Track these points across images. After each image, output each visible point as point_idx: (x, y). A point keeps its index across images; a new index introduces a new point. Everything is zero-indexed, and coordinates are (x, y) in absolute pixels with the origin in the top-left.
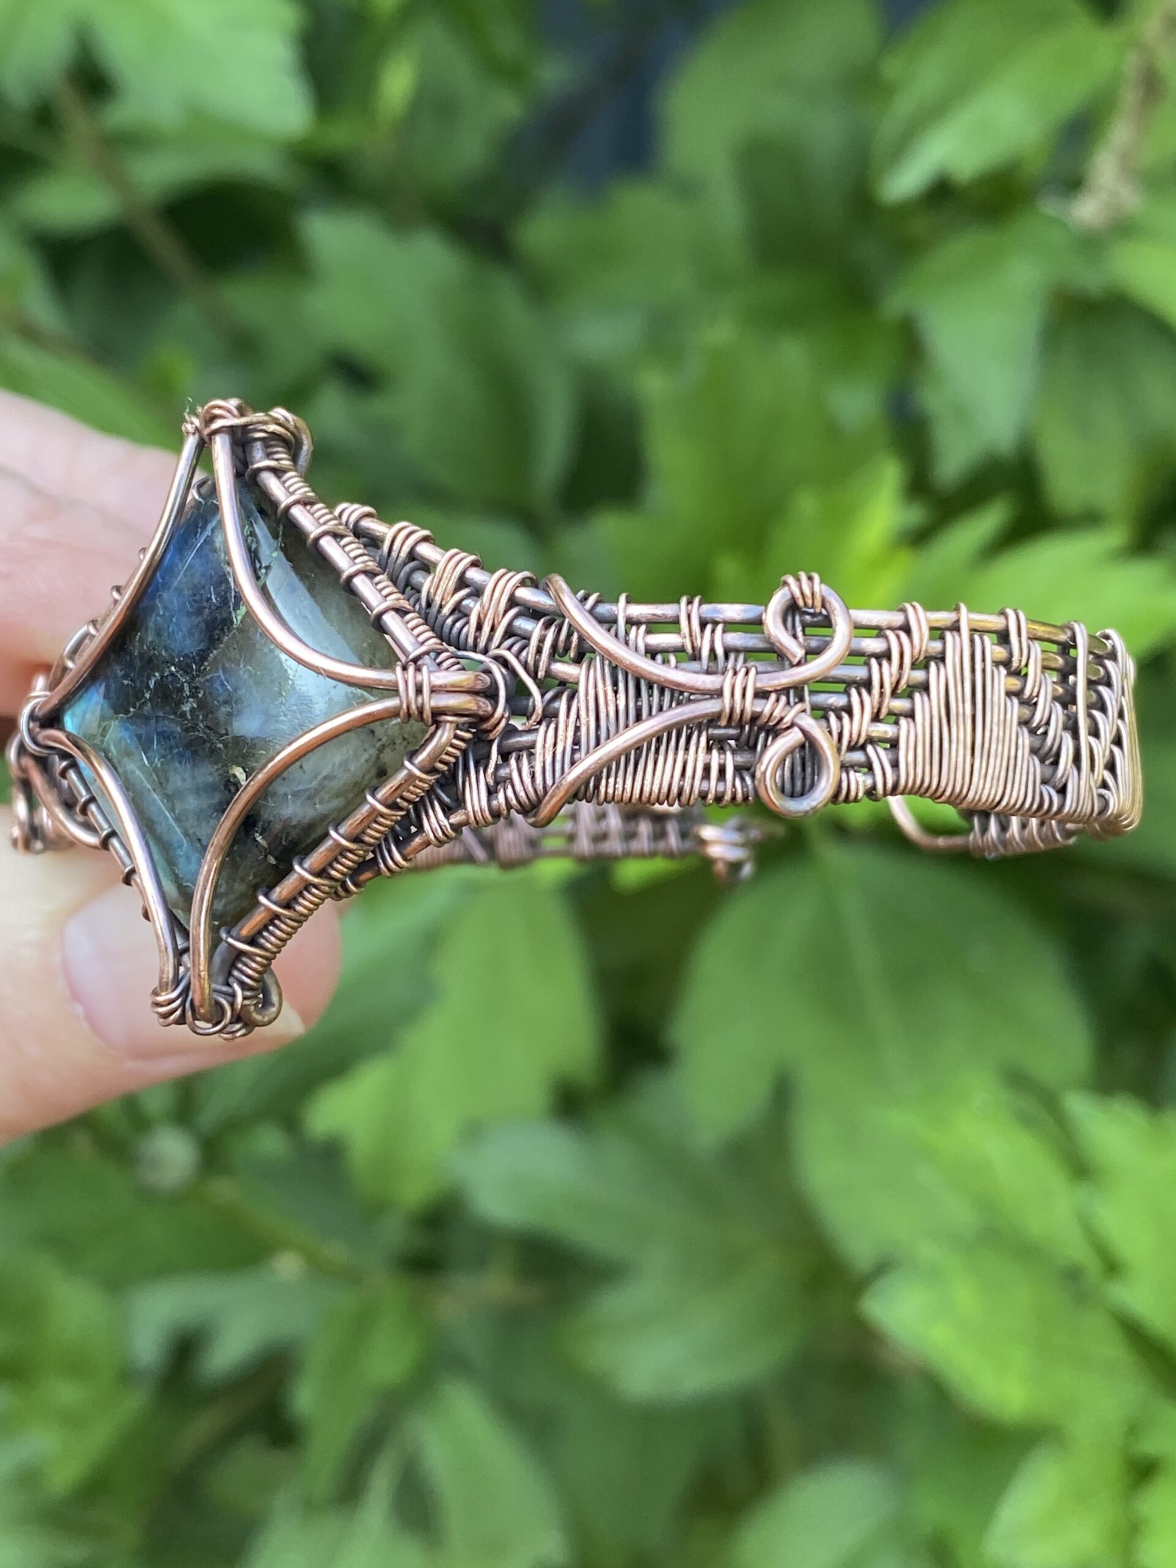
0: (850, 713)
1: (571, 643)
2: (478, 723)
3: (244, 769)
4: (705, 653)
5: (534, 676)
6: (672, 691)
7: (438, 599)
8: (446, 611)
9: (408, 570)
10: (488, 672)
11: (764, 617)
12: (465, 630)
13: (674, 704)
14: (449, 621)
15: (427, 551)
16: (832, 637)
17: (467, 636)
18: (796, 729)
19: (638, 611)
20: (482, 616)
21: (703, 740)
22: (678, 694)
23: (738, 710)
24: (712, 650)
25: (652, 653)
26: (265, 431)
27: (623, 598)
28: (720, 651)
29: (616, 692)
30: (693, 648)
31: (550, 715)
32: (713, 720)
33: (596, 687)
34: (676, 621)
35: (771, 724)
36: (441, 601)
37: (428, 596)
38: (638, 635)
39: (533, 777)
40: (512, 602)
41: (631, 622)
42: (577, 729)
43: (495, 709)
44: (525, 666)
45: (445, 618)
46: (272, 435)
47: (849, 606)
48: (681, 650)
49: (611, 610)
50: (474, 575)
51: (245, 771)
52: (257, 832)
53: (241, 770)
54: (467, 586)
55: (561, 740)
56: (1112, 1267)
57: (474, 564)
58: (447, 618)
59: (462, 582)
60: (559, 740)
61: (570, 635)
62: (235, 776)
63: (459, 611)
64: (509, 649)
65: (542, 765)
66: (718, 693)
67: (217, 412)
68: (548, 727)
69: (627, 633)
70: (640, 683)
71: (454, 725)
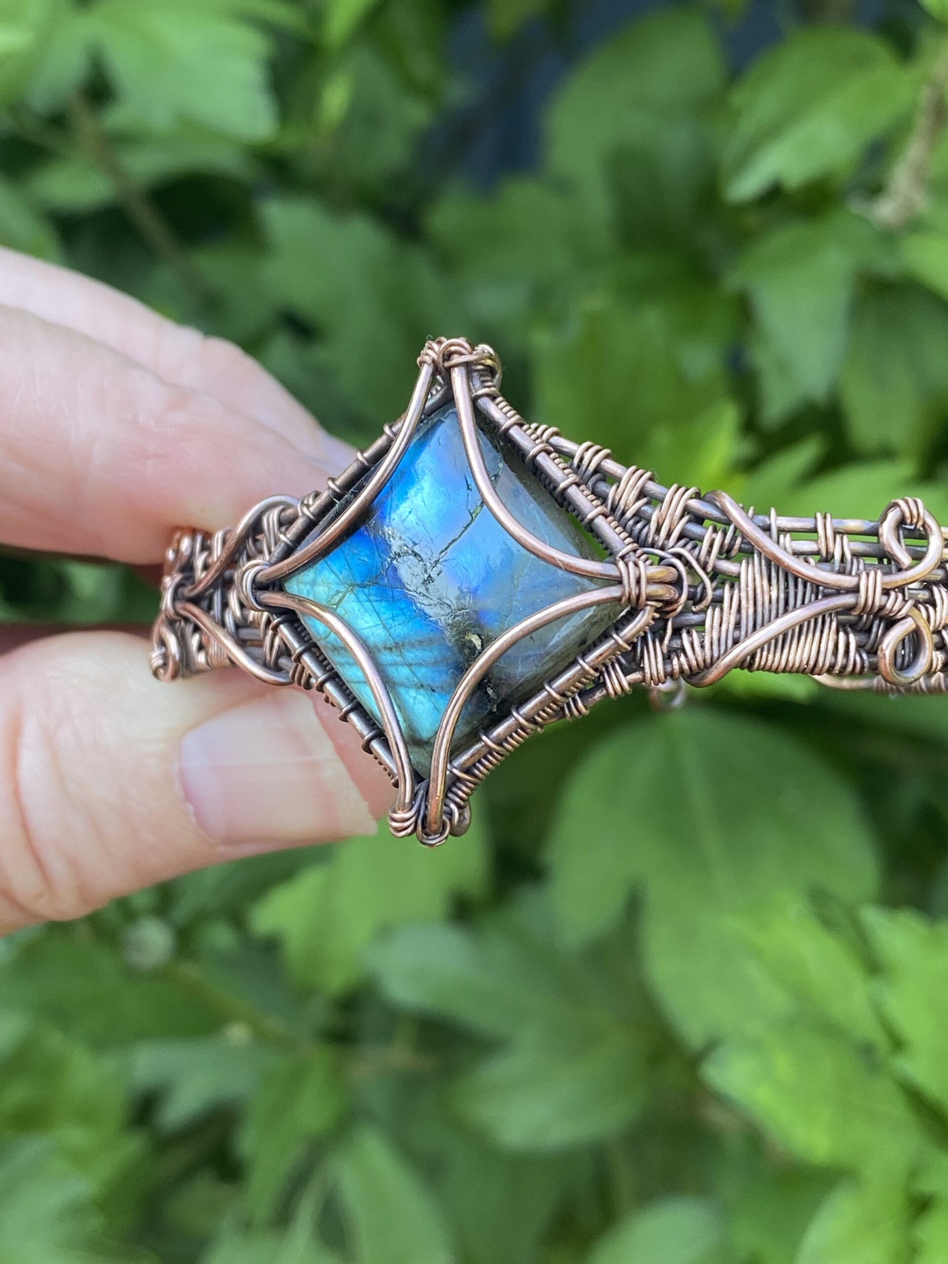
0: (934, 605)
1: (734, 545)
2: (665, 607)
3: (479, 636)
4: (837, 557)
5: (704, 568)
6: (812, 584)
7: (622, 506)
8: (629, 514)
9: (594, 480)
10: (673, 565)
11: (880, 530)
12: (645, 530)
13: (820, 597)
14: (631, 522)
15: (611, 466)
16: (927, 547)
17: (647, 535)
18: (910, 619)
19: (785, 522)
20: (661, 521)
21: (834, 624)
22: (819, 590)
23: (870, 602)
24: (843, 555)
25: (797, 554)
26: (483, 364)
27: (773, 512)
28: (848, 556)
29: (770, 584)
30: (827, 552)
31: (718, 601)
32: (848, 609)
33: (754, 580)
34: (815, 530)
35: (892, 614)
36: (625, 507)
37: (612, 503)
38: (786, 540)
39: (702, 647)
40: (686, 510)
41: (781, 531)
42: (739, 611)
43: (680, 595)
44: (698, 560)
45: (627, 520)
46: (488, 368)
47: (940, 524)
48: (818, 553)
49: (765, 520)
50: (652, 487)
51: (481, 638)
52: (489, 686)
53: (476, 637)
54: (645, 496)
55: (725, 620)
56: (898, 1044)
57: (651, 479)
58: (630, 520)
59: (642, 494)
60: (724, 620)
61: (734, 538)
62: (471, 642)
63: (639, 516)
64: (684, 546)
65: (710, 640)
66: (856, 590)
67: (453, 348)
68: (714, 611)
69: (778, 538)
70: (790, 577)
71: (653, 609)
